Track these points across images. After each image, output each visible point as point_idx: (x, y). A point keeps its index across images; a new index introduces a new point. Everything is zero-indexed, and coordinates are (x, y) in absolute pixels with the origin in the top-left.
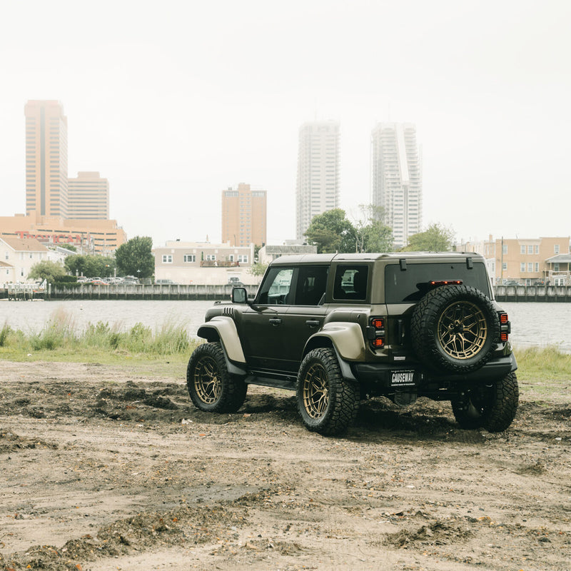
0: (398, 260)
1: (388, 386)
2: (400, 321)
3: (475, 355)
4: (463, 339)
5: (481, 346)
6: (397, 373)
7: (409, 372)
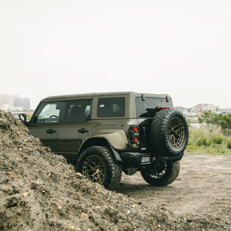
0: (141, 95)
1: (140, 165)
2: (144, 128)
3: (181, 146)
4: (175, 138)
5: (182, 142)
6: (144, 157)
7: (148, 157)
